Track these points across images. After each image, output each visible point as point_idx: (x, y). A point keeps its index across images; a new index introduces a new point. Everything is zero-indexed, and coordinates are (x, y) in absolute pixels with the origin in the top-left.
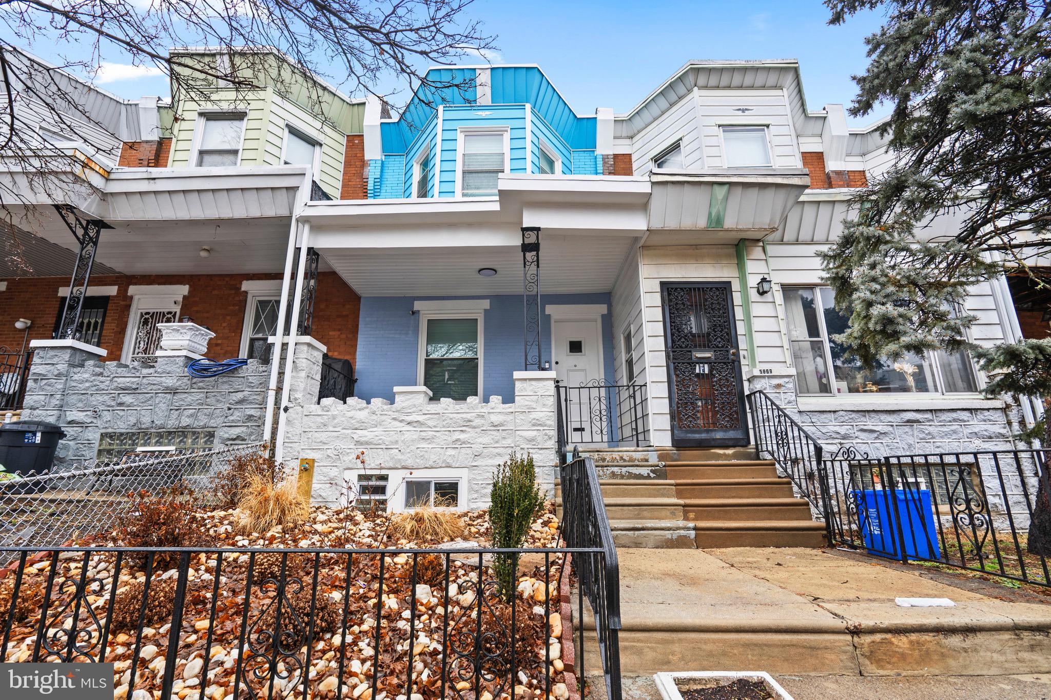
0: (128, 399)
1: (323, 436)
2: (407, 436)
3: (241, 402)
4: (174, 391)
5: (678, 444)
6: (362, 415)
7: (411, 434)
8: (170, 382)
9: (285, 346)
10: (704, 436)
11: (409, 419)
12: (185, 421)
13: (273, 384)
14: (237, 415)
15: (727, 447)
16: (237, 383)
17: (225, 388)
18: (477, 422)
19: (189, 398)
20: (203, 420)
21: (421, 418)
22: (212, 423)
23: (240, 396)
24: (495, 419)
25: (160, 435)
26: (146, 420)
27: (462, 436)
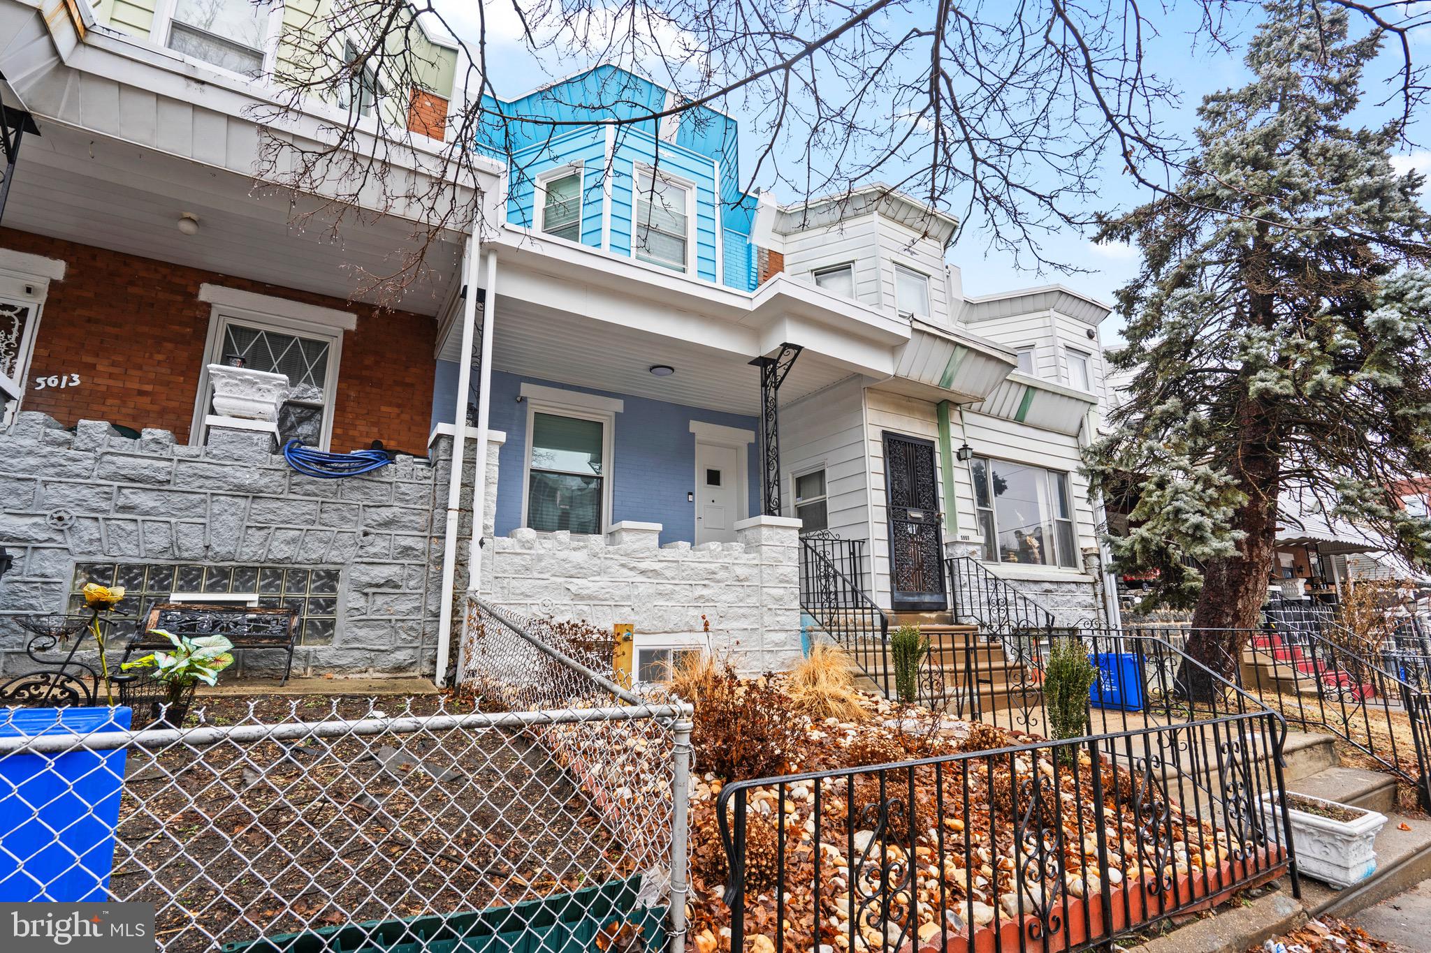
0: (145, 500)
1: (525, 586)
2: (642, 588)
3: (387, 524)
4: (255, 495)
5: (898, 607)
6: (580, 557)
7: (645, 587)
8: (247, 477)
9: (471, 443)
10: (916, 599)
11: (643, 565)
12: (280, 550)
13: (454, 501)
14: (379, 546)
15: (931, 611)
16: (377, 492)
17: (356, 498)
18: (722, 575)
19: (287, 510)
20: (316, 550)
21: (657, 566)
22: (334, 556)
23: (386, 513)
24: (741, 571)
25: (224, 573)
26: (192, 543)
27: (705, 592)
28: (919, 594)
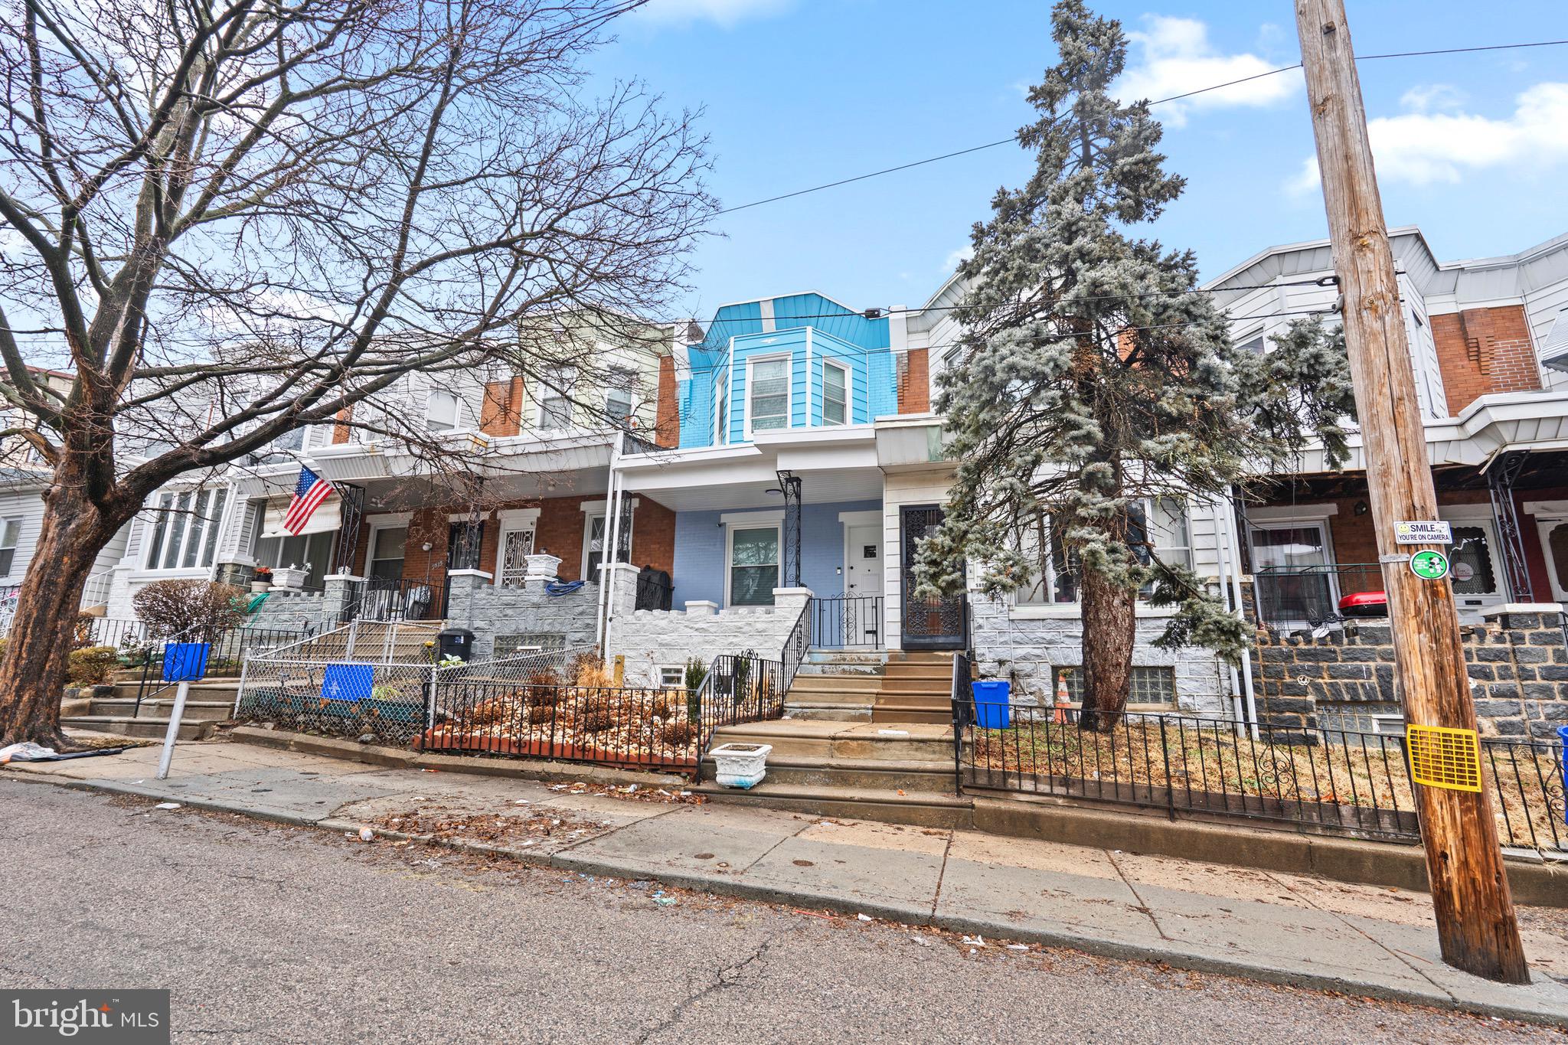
0: (509, 612)
1: (637, 639)
2: (695, 640)
3: (581, 614)
4: (537, 606)
5: (907, 647)
6: (663, 623)
7: (698, 638)
8: (536, 599)
9: (608, 571)
10: (928, 640)
11: (697, 626)
12: (547, 628)
13: (602, 601)
14: (579, 624)
15: (948, 650)
16: (578, 600)
17: (570, 604)
18: (746, 629)
19: (548, 611)
20: (557, 627)
21: (705, 626)
22: (564, 629)
23: (580, 609)
24: (759, 626)
25: (531, 638)
26: (522, 627)
27: (735, 640)
28: (931, 637)
